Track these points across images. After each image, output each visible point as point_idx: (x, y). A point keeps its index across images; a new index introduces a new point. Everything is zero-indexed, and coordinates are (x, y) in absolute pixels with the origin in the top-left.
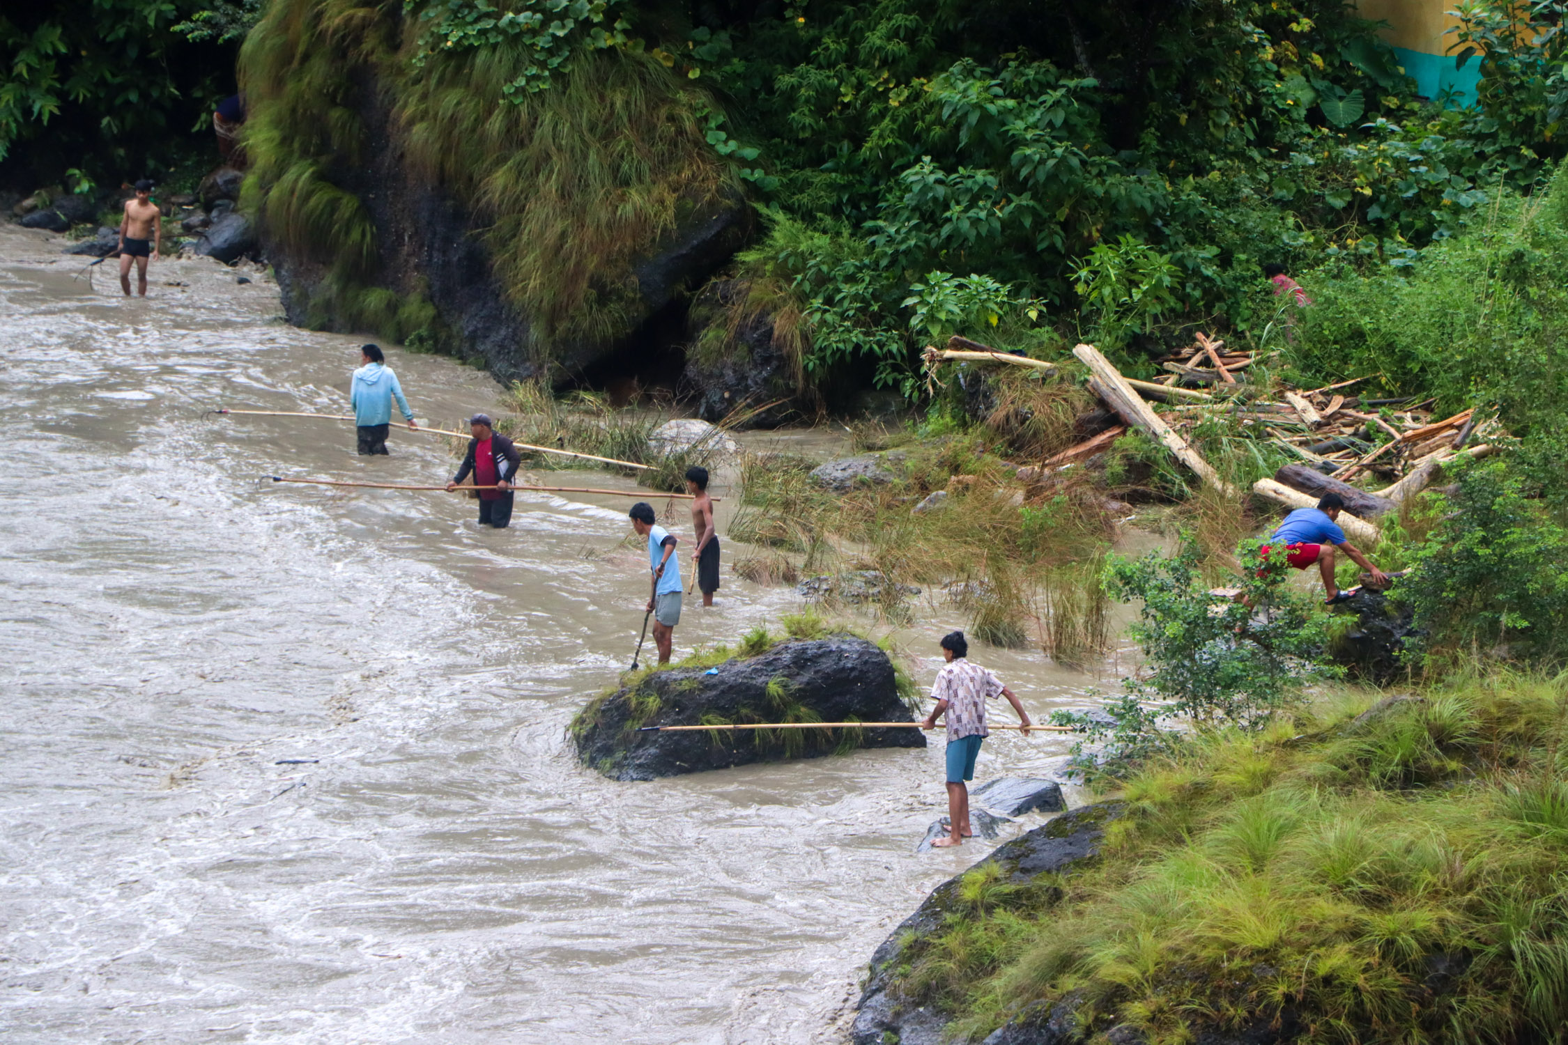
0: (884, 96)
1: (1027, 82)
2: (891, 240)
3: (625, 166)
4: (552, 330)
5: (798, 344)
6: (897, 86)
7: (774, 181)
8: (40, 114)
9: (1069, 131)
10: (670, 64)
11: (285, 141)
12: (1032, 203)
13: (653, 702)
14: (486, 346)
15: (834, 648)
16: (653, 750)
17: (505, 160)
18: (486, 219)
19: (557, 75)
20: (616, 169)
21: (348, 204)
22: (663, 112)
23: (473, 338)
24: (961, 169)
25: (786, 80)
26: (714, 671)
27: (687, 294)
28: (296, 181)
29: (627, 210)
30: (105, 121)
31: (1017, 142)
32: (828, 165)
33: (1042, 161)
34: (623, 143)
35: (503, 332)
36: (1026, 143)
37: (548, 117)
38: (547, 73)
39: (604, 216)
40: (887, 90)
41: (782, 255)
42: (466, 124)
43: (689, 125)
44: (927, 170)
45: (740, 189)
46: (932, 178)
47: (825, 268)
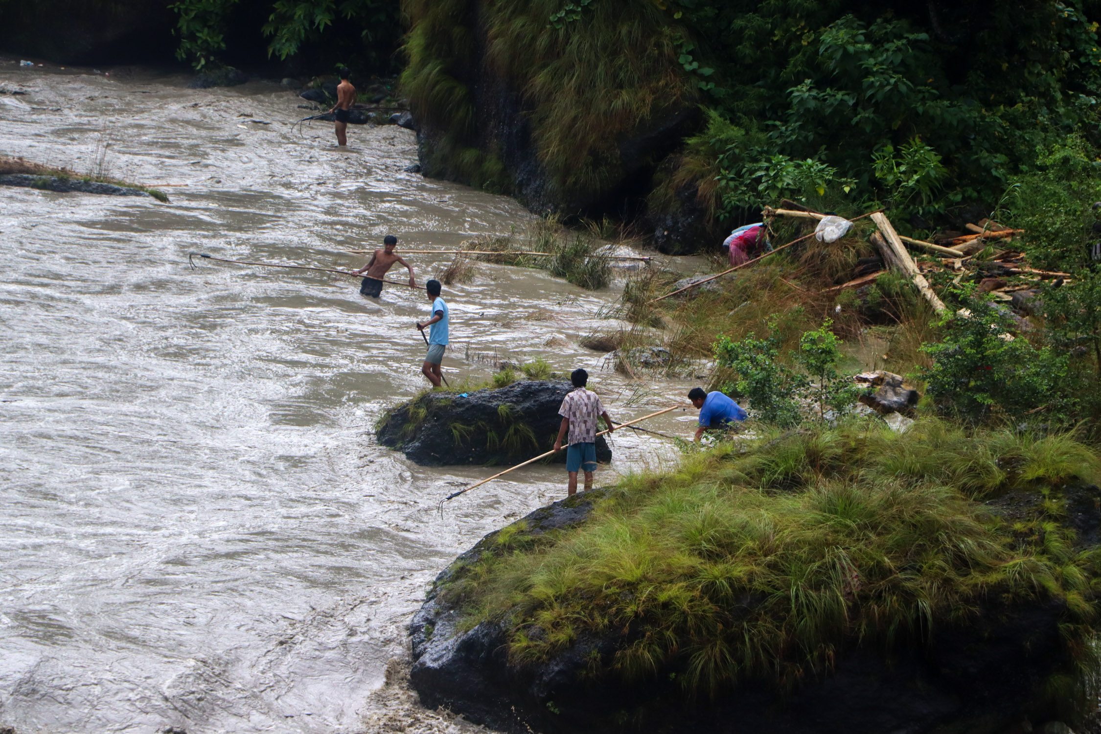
0: (799, 38)
1: (886, 33)
2: (781, 135)
3: (622, 75)
4: (564, 182)
5: (713, 200)
6: (809, 32)
7: (721, 92)
8: (319, 24)
9: (904, 69)
10: (664, 8)
11: (427, 47)
12: (872, 116)
13: (422, 412)
14: (528, 191)
15: (550, 386)
16: (417, 444)
17: (544, 66)
18: (531, 105)
19: (586, 10)
20: (615, 76)
21: (460, 92)
22: (653, 40)
23: (521, 185)
24: (828, 90)
25: (739, 23)
26: (464, 395)
27: (652, 163)
28: (430, 74)
29: (618, 104)
30: (364, 33)
31: (868, 72)
32: (760, 83)
33: (882, 86)
34: (623, 59)
35: (538, 183)
36: (874, 74)
37: (575, 39)
38: (580, 9)
39: (603, 107)
40: (803, 34)
41: (713, 140)
42: (526, 41)
43: (666, 50)
44: (804, 89)
45: (697, 95)
46: (807, 94)
47: (737, 151)
